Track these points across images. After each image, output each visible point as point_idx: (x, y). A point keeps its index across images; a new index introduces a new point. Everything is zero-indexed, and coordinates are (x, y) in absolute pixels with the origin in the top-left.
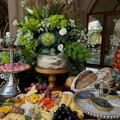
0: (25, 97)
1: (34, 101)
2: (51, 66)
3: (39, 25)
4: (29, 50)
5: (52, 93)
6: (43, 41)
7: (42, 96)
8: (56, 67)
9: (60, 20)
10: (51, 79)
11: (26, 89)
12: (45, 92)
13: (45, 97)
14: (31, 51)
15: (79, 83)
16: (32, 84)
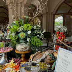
0: (8, 65)
1: (12, 67)
2: (21, 49)
3: (19, 29)
4: (13, 41)
5: (21, 63)
6: (20, 37)
7: (16, 64)
8: (24, 50)
9: (28, 26)
10: (22, 55)
11: (9, 61)
12: (18, 62)
13: (17, 65)
14: (14, 41)
15: (34, 58)
16: (12, 58)
